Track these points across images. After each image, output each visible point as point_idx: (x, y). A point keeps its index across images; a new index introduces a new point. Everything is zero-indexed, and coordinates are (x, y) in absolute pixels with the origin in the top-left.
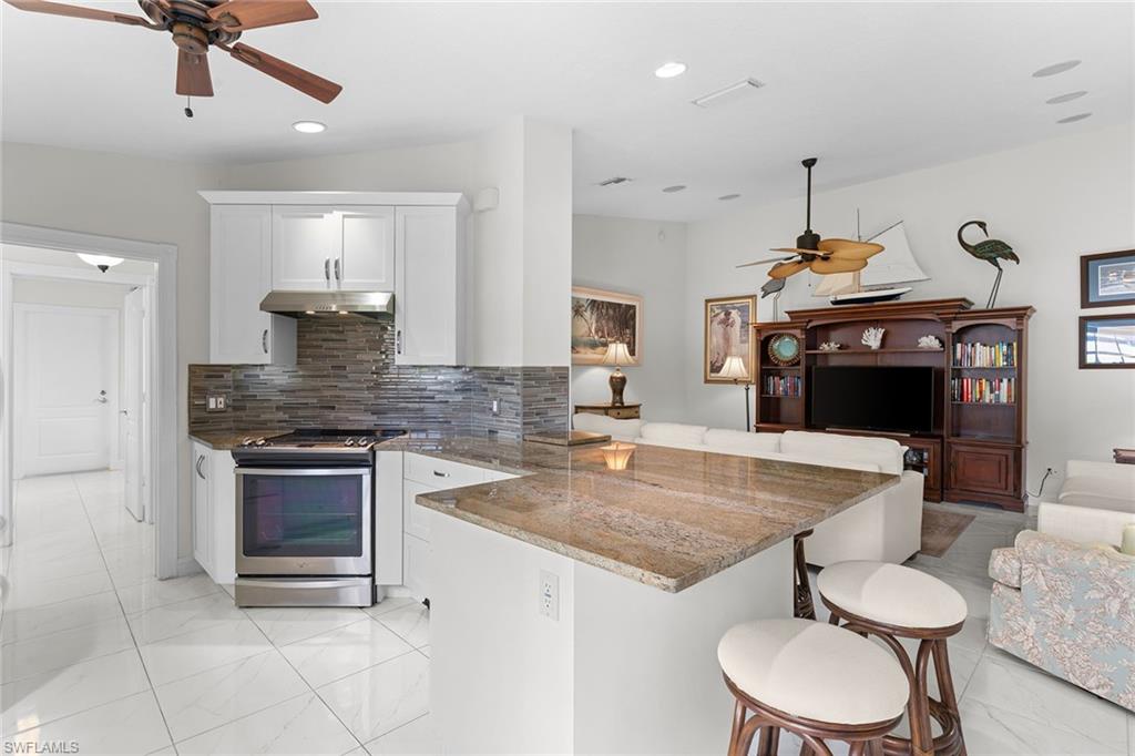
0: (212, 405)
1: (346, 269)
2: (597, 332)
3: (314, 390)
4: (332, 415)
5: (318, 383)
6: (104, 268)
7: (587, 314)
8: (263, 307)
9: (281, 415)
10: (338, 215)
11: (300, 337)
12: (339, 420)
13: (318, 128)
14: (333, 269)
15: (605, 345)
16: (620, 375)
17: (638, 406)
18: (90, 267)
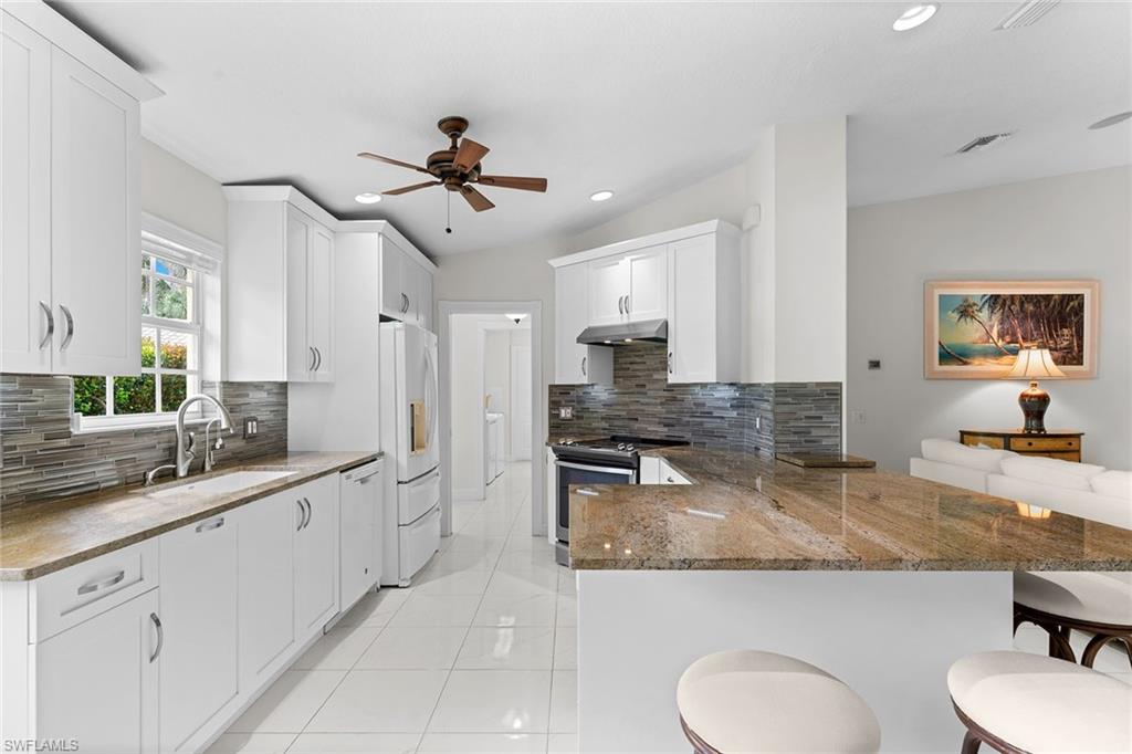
0: (563, 415)
1: (634, 304)
2: (1001, 335)
3: (626, 404)
4: (637, 426)
5: (626, 399)
6: (517, 321)
7: (984, 315)
8: (580, 340)
9: (604, 424)
10: (627, 259)
11: (615, 362)
12: (640, 429)
13: (609, 195)
14: (624, 306)
15: (1015, 352)
16: (1038, 392)
17: (1078, 436)
18: (510, 320)
